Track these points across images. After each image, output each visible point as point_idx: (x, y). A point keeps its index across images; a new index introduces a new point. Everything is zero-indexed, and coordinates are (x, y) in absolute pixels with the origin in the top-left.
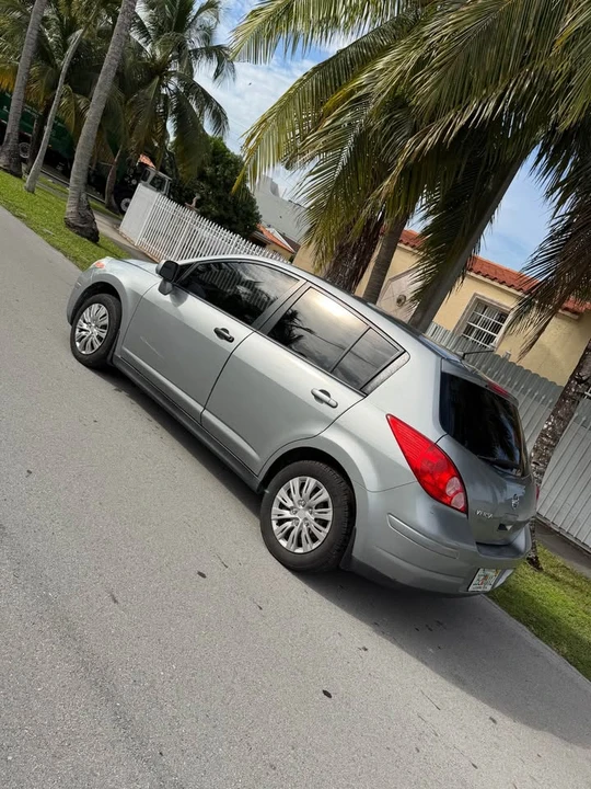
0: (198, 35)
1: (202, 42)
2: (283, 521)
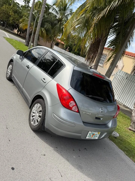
0: (69, 11)
1: (70, 13)
2: (33, 116)
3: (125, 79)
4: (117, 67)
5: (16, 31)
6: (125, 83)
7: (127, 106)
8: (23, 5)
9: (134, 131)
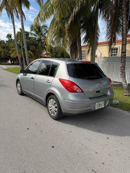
1: (46, 32)
2: (51, 110)
3: (106, 62)
4: (96, 56)
5: (9, 62)
6: (107, 64)
7: (116, 81)
8: (8, 40)
9: (129, 95)
